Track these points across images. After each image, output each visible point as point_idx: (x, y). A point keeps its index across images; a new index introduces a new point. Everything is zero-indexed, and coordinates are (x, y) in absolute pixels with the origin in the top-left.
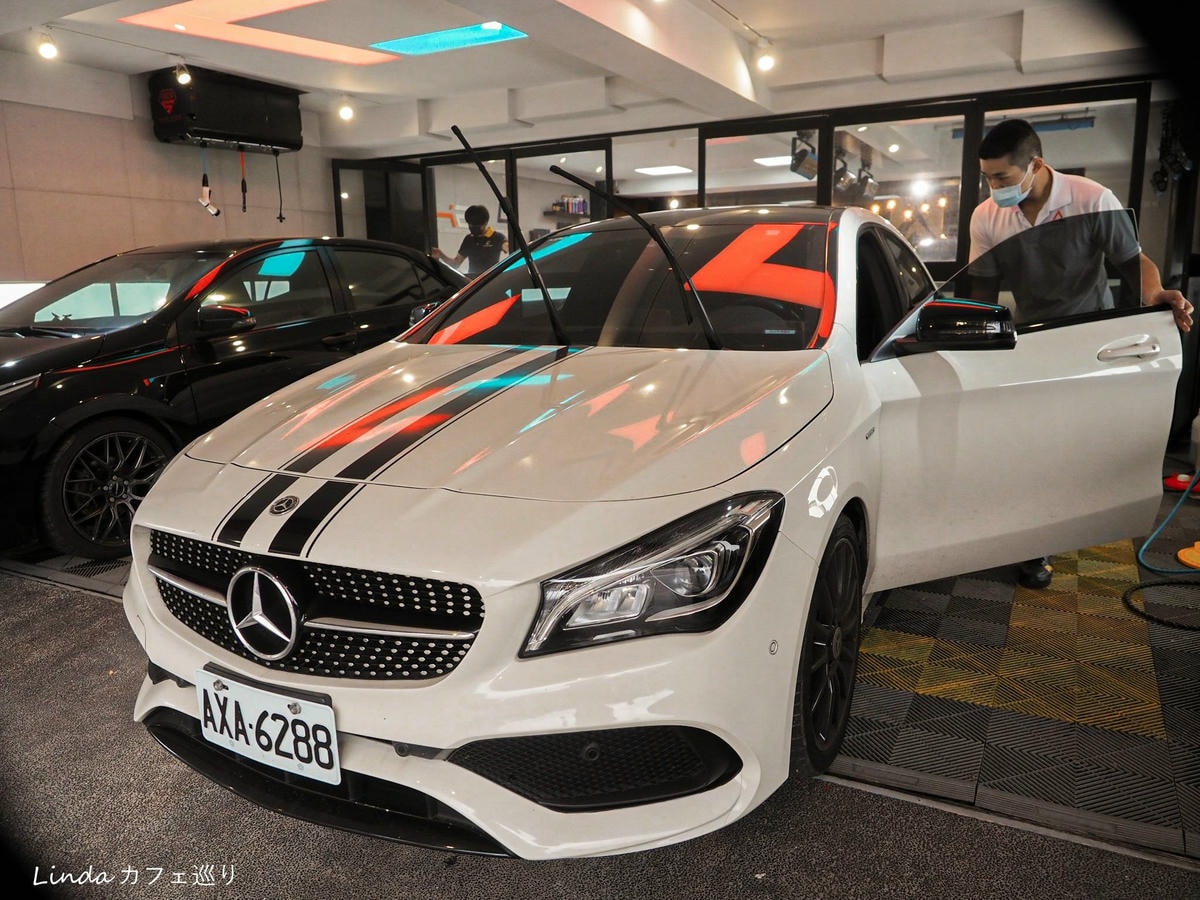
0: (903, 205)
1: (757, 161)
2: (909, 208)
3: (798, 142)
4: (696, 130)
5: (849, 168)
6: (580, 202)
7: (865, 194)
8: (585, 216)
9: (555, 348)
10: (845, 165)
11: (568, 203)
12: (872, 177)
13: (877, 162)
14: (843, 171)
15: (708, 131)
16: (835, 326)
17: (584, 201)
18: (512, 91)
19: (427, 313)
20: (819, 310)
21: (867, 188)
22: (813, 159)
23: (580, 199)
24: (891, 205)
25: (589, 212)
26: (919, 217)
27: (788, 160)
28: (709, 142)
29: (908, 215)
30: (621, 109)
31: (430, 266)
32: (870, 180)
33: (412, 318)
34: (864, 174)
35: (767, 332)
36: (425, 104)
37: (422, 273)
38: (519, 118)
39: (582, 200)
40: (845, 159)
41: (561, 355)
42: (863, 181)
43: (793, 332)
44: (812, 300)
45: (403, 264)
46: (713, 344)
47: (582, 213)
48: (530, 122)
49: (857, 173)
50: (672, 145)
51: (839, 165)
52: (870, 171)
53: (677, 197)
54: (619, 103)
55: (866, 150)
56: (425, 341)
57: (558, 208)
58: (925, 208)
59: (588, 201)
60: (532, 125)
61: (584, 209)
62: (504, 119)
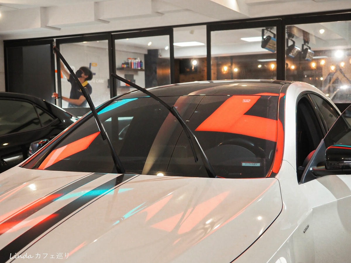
0: (329, 63)
1: (243, 39)
2: (333, 65)
3: (265, 31)
4: (205, 26)
5: (296, 45)
6: (138, 62)
7: (306, 58)
8: (141, 70)
9: (116, 175)
10: (294, 42)
11: (131, 63)
12: (310, 48)
13: (313, 41)
14: (293, 46)
15: (212, 27)
16: (283, 162)
17: (141, 62)
18: (96, 3)
19: (40, 146)
20: (275, 143)
21: (308, 55)
22: (274, 41)
23: (138, 60)
24: (323, 63)
25: (144, 68)
26: (339, 69)
27: (260, 39)
28: (213, 33)
29: (333, 68)
30: (161, 14)
31: (46, 107)
32: (309, 51)
33: (31, 149)
34: (305, 47)
35: (244, 164)
36: (45, 9)
37: (40, 111)
38: (100, 19)
39: (139, 61)
40: (293, 39)
41: (119, 181)
42: (305, 51)
43: (258, 165)
44: (270, 137)
46: (211, 175)
47: (139, 68)
48: (107, 20)
49: (301, 47)
50: (192, 32)
51: (290, 43)
52: (309, 45)
53: (195, 59)
54: (160, 11)
55: (306, 34)
56: (36, 167)
57: (125, 66)
58: (342, 65)
59: (143, 61)
60: (109, 22)
61: (141, 66)
62: (92, 19)
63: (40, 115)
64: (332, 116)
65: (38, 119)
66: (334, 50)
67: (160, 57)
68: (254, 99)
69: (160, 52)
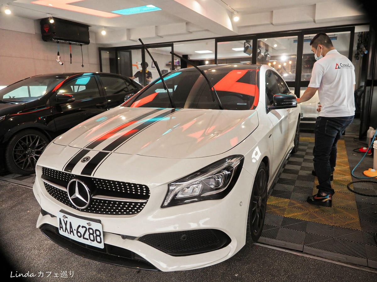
0: (278, 63)
1: (233, 49)
2: (280, 64)
3: (246, 44)
4: (214, 40)
5: (261, 52)
7: (267, 60)
8: (179, 66)
9: (171, 109)
10: (261, 51)
12: (269, 54)
13: (270, 50)
15: (218, 40)
16: (259, 102)
17: (179, 61)
18: (156, 26)
19: (130, 97)
20: (254, 97)
21: (267, 58)
22: (251, 49)
23: (178, 60)
24: (274, 63)
26: (283, 67)
27: (243, 49)
28: (218, 43)
29: (280, 66)
30: (191, 33)
31: (130, 82)
32: (268, 55)
33: (125, 99)
34: (266, 54)
35: (238, 104)
36: (129, 30)
37: (128, 84)
38: (159, 35)
39: (178, 61)
40: (260, 49)
41: (173, 111)
42: (266, 56)
43: (246, 104)
44: (252, 94)
45: (121, 81)
46: (221, 108)
48: (162, 36)
49: (264, 53)
50: (207, 44)
51: (258, 51)
52: (268, 53)
53: (208, 60)
54: (191, 31)
55: (267, 46)
56: (129, 106)
58: (285, 64)
59: (180, 61)
60: (163, 37)
61: (179, 64)
62: (154, 35)
63: (128, 86)
64: (281, 88)
65: (126, 88)
66: (281, 56)
67: (189, 59)
68: (244, 72)
69: (189, 56)
